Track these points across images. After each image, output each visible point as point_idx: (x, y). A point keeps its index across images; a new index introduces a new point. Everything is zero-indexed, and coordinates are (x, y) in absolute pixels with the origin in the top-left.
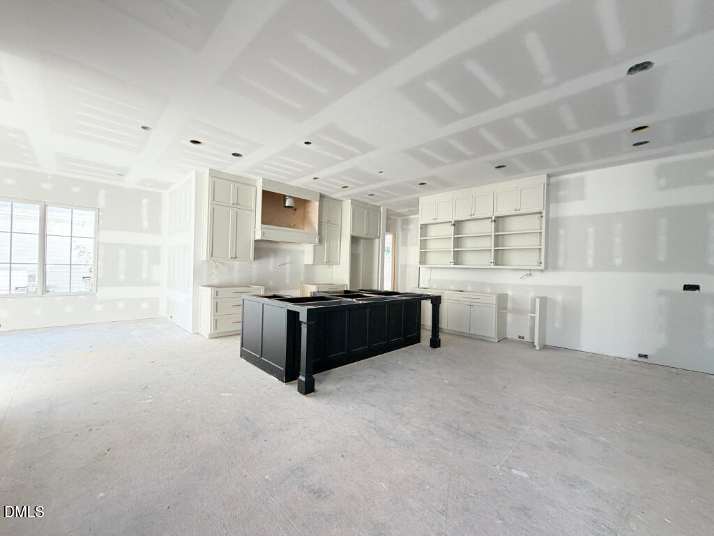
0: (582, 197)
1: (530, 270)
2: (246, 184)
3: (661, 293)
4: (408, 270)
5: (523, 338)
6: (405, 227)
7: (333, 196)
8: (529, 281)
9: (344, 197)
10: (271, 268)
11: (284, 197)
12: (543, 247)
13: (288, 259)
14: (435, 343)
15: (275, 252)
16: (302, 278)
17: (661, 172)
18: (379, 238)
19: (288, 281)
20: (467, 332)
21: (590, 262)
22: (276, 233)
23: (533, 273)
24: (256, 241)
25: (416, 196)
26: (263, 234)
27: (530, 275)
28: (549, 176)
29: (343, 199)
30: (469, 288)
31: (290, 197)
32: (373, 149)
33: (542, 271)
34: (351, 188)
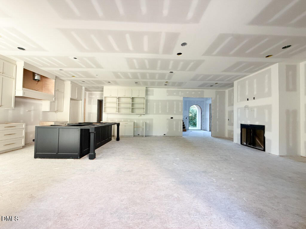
0: (153, 95)
1: (141, 114)
2: (10, 63)
3: (167, 119)
4: (92, 115)
5: (139, 135)
6: (90, 96)
7: (62, 78)
8: (141, 118)
9: (67, 80)
10: (22, 113)
11: (34, 74)
12: (145, 108)
13: (33, 108)
14: (118, 139)
15: (24, 104)
16: (41, 119)
17: (168, 91)
18: (82, 100)
19: (32, 120)
20: (124, 135)
21: (155, 112)
22: (30, 93)
23: (142, 115)
24: (16, 97)
25: (103, 85)
26: (24, 93)
27: (141, 116)
28: (146, 88)
29: (66, 80)
30: (123, 120)
31: (38, 74)
32: (102, 68)
33: (144, 114)
34: (76, 77)
